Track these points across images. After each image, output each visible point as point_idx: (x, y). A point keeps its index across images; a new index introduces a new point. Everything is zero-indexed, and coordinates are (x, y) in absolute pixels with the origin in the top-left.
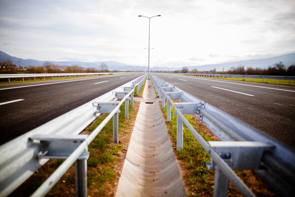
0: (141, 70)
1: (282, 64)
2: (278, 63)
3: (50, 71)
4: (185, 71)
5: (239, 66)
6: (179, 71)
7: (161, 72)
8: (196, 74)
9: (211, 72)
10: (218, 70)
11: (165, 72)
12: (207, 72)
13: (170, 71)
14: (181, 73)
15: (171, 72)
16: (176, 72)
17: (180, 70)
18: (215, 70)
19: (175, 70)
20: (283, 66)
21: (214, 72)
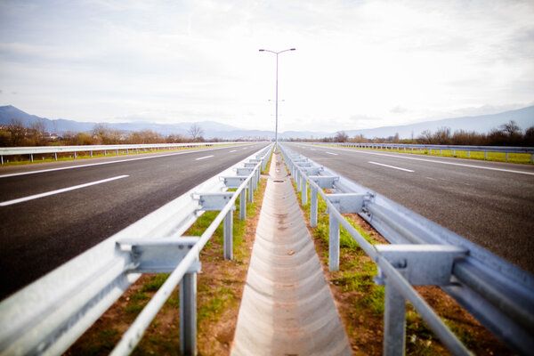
0: (262, 137)
1: (514, 125)
2: (508, 123)
3: (106, 141)
4: (341, 139)
5: (440, 128)
6: (331, 139)
7: (298, 140)
8: (362, 144)
9: (390, 140)
10: (402, 137)
11: (306, 141)
12: (381, 141)
13: (315, 138)
14: (336, 142)
15: (316, 141)
16: (325, 141)
17: (333, 136)
18: (396, 137)
19: (323, 137)
20: (517, 128)
21: (394, 140)
